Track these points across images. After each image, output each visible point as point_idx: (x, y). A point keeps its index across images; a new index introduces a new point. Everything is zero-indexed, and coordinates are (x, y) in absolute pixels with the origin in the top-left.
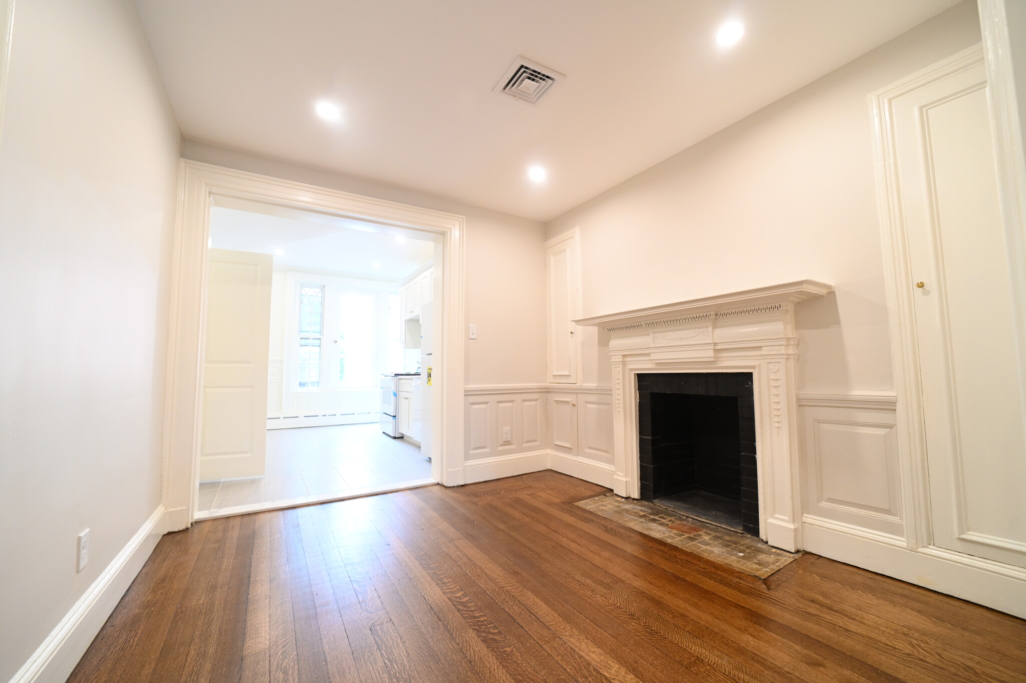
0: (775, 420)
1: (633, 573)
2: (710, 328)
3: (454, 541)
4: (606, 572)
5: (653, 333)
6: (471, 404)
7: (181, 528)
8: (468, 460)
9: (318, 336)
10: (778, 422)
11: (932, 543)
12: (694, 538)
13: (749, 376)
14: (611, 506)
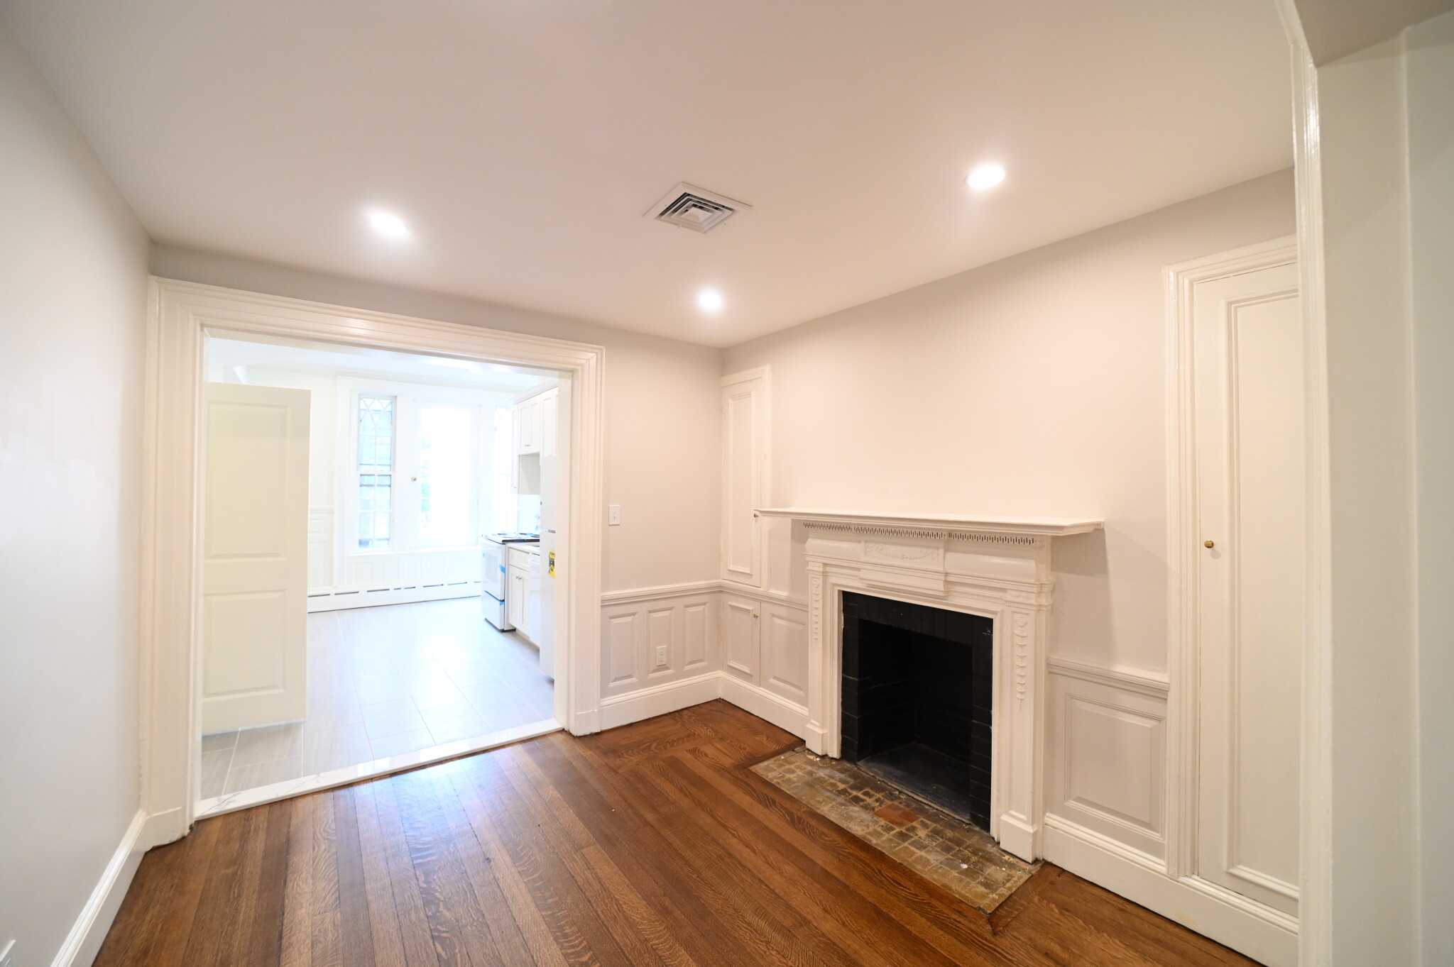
0: (1018, 689)
1: (822, 906)
2: (941, 551)
3: (583, 848)
4: (787, 905)
5: (866, 542)
6: (611, 618)
7: (174, 839)
8: (604, 697)
9: (386, 470)
10: (1022, 693)
11: (1196, 873)
12: (907, 835)
13: (989, 622)
14: (800, 773)
